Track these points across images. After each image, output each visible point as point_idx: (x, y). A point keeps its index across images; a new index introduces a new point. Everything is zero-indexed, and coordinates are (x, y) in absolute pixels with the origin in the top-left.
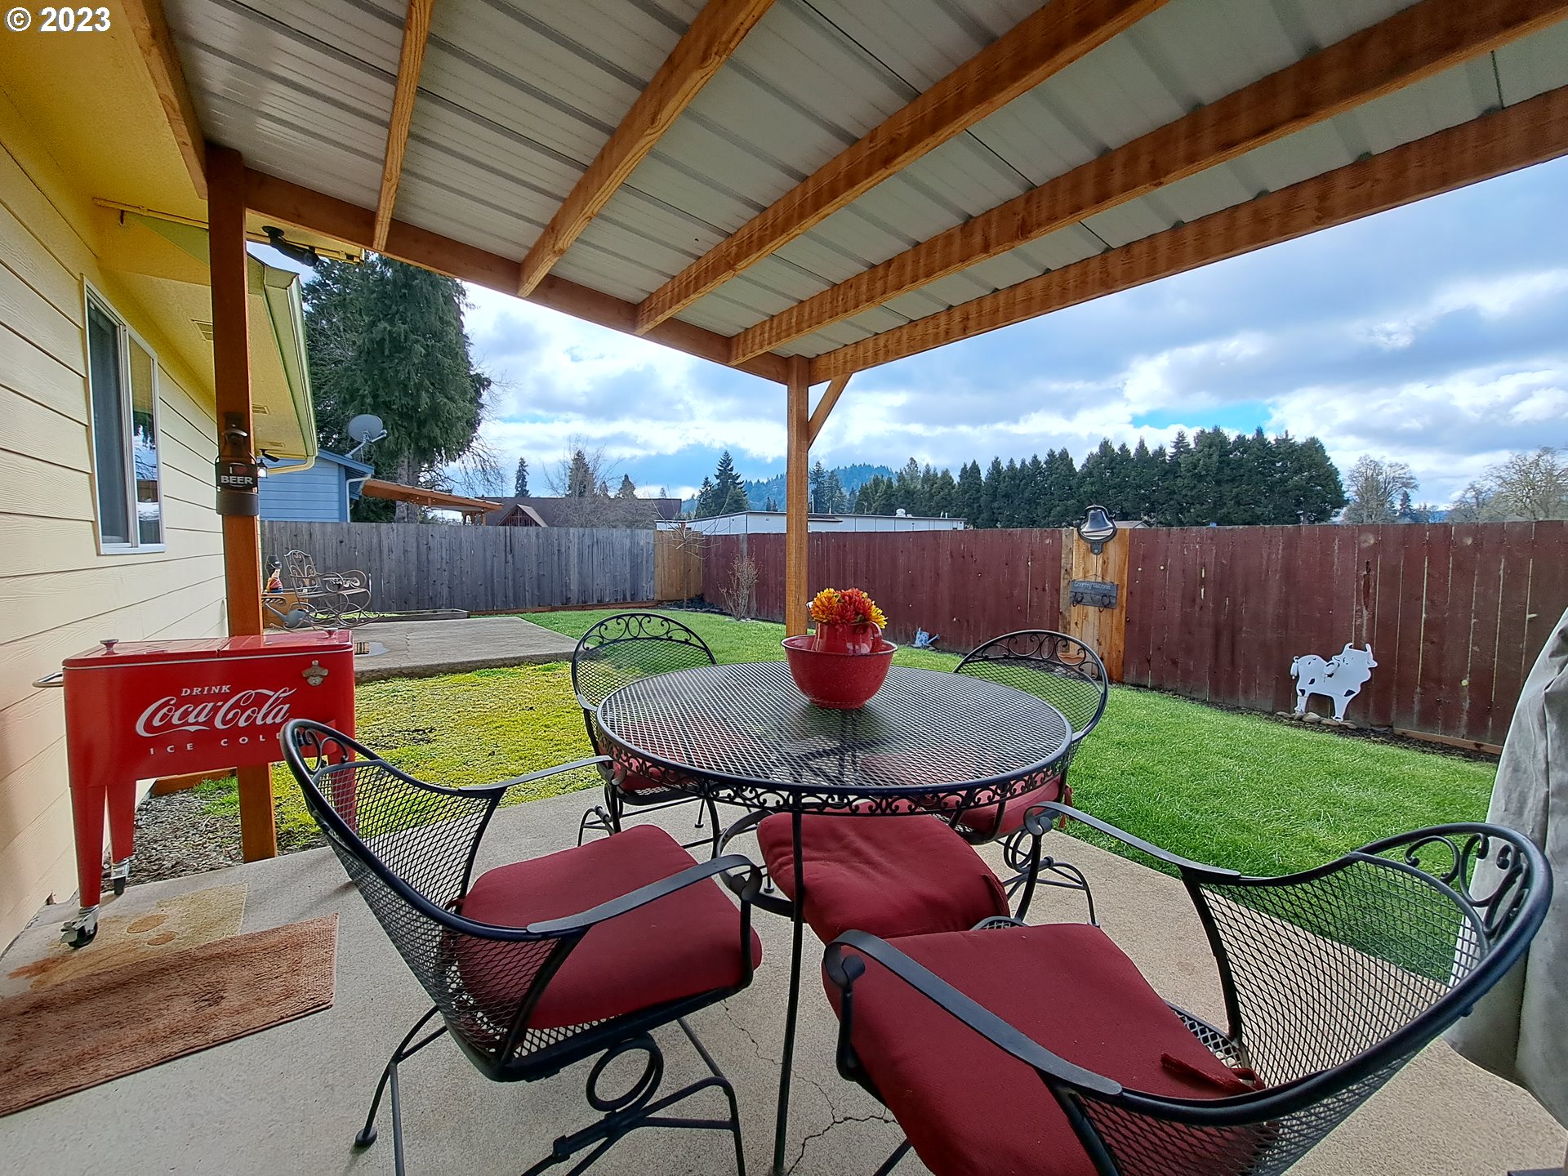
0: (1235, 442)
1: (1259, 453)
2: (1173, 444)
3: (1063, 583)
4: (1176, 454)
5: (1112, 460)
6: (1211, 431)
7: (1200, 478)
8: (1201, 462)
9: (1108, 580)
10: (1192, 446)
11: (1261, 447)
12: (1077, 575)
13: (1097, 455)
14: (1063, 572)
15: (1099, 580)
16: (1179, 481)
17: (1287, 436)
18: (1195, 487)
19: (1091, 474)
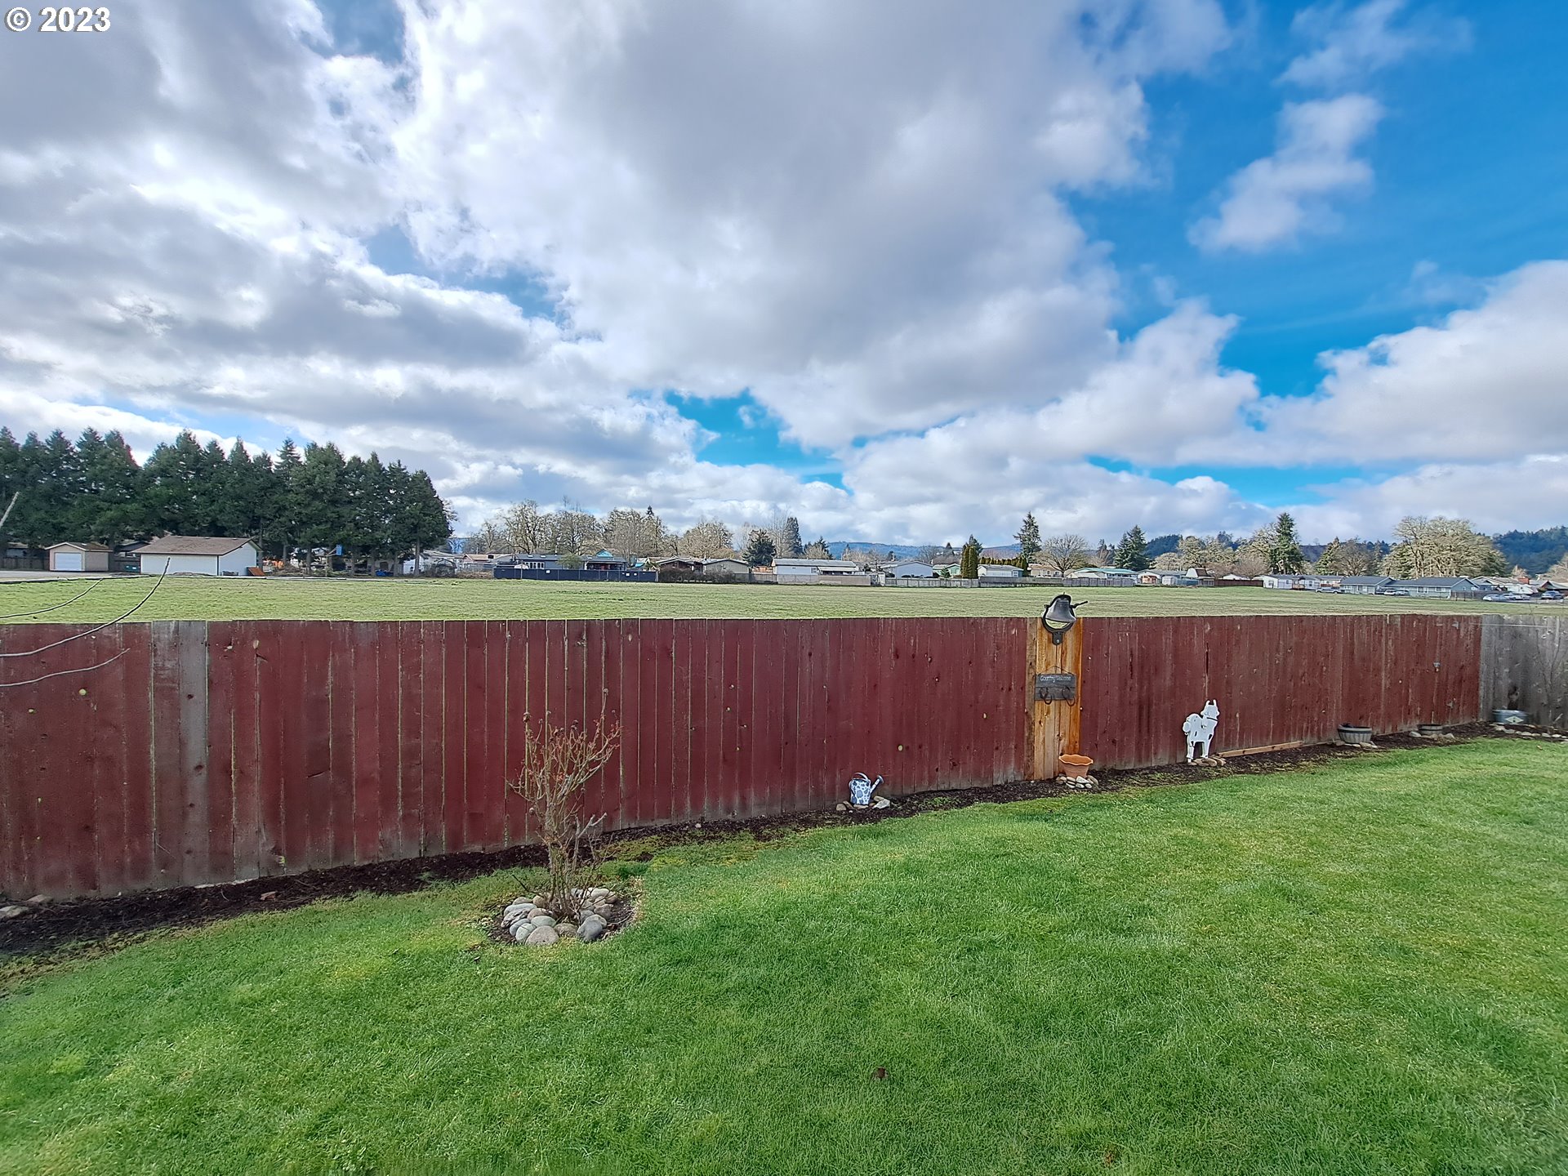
0: (350, 463)
1: (376, 478)
2: (280, 453)
3: (1029, 679)
4: (282, 465)
5: (198, 459)
6: (325, 446)
7: (315, 495)
8: (317, 479)
9: (1067, 670)
10: (303, 459)
11: (377, 473)
12: (1040, 668)
13: (173, 449)
14: (1028, 664)
15: (1059, 671)
16: (290, 496)
17: (400, 465)
18: (309, 505)
19: (163, 472)
